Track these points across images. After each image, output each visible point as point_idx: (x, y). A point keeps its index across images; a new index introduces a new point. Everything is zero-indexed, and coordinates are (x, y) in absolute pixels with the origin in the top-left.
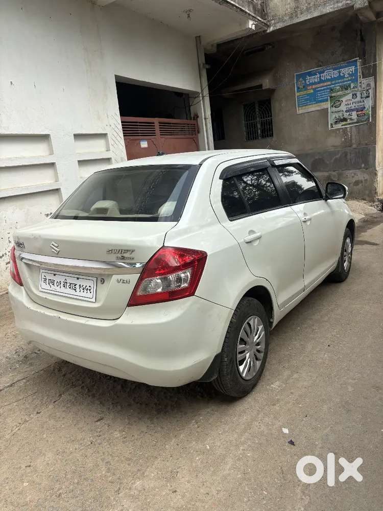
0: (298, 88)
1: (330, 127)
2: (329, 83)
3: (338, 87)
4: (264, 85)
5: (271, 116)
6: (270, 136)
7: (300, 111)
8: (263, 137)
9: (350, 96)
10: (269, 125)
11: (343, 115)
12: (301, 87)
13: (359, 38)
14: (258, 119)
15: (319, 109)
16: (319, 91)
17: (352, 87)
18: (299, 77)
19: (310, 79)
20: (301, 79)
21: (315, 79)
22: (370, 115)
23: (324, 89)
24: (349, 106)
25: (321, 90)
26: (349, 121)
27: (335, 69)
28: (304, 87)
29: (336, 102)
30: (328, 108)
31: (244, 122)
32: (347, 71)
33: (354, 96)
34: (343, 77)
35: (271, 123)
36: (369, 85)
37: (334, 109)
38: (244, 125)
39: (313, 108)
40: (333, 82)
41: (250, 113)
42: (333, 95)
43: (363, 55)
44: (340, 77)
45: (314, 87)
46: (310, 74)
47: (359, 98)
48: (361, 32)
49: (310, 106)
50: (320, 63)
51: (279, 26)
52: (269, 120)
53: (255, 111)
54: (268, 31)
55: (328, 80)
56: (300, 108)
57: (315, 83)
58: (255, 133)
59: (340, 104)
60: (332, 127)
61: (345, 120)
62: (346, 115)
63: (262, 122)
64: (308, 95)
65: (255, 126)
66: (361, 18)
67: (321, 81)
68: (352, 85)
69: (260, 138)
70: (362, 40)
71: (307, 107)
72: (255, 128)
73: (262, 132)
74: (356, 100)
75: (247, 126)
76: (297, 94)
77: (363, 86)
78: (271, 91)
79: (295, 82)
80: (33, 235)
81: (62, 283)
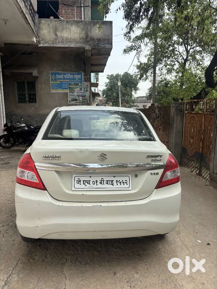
0: (52, 79)
1: (69, 102)
2: (68, 80)
3: (73, 83)
4: (33, 73)
5: (35, 91)
6: (34, 102)
7: (53, 91)
8: (30, 102)
9: (79, 89)
10: (34, 96)
11: (76, 98)
12: (54, 79)
13: (83, 63)
14: (26, 92)
15: (63, 92)
16: (63, 83)
17: (80, 85)
18: (52, 74)
19: (58, 76)
20: (53, 75)
21: (61, 76)
22: (88, 100)
23: (66, 83)
24: (78, 94)
25: (64, 83)
26: (78, 101)
27: (71, 74)
28: (55, 79)
29: (72, 90)
30: (68, 93)
31: (17, 92)
32: (77, 77)
33: (81, 89)
34: (75, 79)
35: (35, 95)
36: (87, 85)
37: (71, 94)
38: (17, 94)
39: (60, 91)
40: (70, 80)
41: (21, 87)
42: (70, 86)
43: (85, 71)
44: (74, 79)
45: (60, 80)
46: (59, 74)
47: (83, 91)
48: (84, 60)
49: (59, 90)
50: (64, 70)
51: (46, 45)
52: (34, 93)
53: (25, 86)
54: (39, 46)
55: (67, 79)
56: (53, 90)
57: (61, 79)
58: (25, 99)
59: (74, 92)
60: (70, 102)
61: (76, 100)
62: (77, 98)
63: (29, 94)
64: (58, 84)
65: (25, 95)
66: (86, 54)
67: (64, 79)
68: (80, 84)
69: (28, 102)
70: (84, 64)
71: (57, 90)
72: (24, 96)
73: (29, 99)
74: (81, 91)
75: (19, 95)
76: (51, 82)
77: (85, 85)
78: (37, 78)
79: (50, 76)
80: (77, 149)
81: (99, 182)
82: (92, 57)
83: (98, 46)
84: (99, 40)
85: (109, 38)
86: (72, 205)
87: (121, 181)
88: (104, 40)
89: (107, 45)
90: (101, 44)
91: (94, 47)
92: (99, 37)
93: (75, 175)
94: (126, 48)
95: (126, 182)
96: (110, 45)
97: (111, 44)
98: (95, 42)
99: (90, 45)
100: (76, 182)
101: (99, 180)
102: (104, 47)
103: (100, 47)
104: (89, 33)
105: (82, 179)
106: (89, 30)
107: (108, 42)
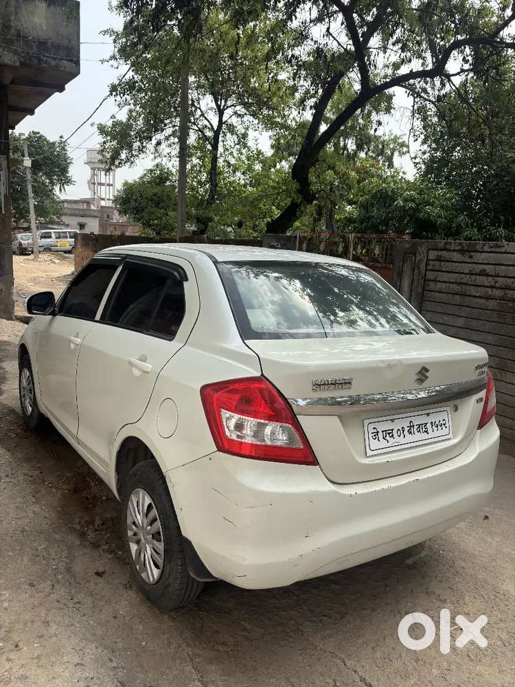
80: (383, 361)
81: (406, 429)
82: (11, 86)
83: (40, 60)
84: (42, 44)
85: (70, 46)
86: (374, 490)
87: (437, 423)
88: (58, 47)
89: (64, 62)
90: (48, 57)
91: (27, 61)
92: (43, 36)
93: (368, 421)
94: (116, 82)
95: (444, 422)
96: (74, 65)
97: (77, 63)
98: (31, 48)
99: (16, 53)
100: (371, 435)
101: (406, 424)
102: (57, 65)
103: (46, 63)
104: (13, 18)
105: (380, 428)
106: (13, 9)
107: (68, 56)
